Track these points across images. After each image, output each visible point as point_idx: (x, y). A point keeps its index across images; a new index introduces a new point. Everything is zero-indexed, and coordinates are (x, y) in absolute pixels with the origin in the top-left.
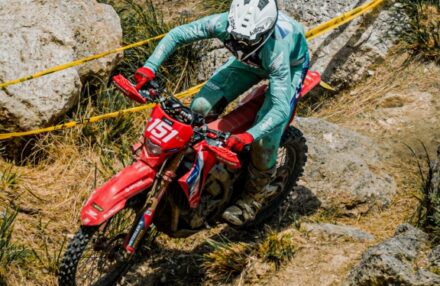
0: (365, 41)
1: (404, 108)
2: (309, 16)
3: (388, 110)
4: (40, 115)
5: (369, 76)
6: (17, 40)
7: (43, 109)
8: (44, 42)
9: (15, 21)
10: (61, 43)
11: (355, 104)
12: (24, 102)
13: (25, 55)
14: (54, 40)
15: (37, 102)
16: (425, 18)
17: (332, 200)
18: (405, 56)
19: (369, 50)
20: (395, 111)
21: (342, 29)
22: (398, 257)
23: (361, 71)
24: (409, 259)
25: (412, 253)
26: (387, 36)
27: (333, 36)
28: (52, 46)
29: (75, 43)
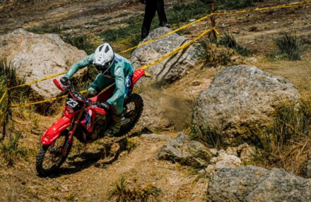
0: (185, 59)
1: (200, 86)
2: (162, 51)
3: (193, 87)
4: (52, 95)
5: (187, 74)
6: (42, 66)
7: (53, 93)
8: (53, 66)
9: (41, 58)
10: (60, 66)
11: (181, 85)
12: (45, 90)
13: (46, 72)
14: (58, 65)
15: (51, 90)
16: (210, 49)
17: (160, 124)
18: (202, 65)
19: (186, 63)
20: (196, 87)
21: (175, 55)
22: (174, 146)
23: (184, 72)
24: (179, 147)
25: (181, 145)
26: (194, 57)
27: (171, 58)
28: (57, 68)
29: (66, 66)
